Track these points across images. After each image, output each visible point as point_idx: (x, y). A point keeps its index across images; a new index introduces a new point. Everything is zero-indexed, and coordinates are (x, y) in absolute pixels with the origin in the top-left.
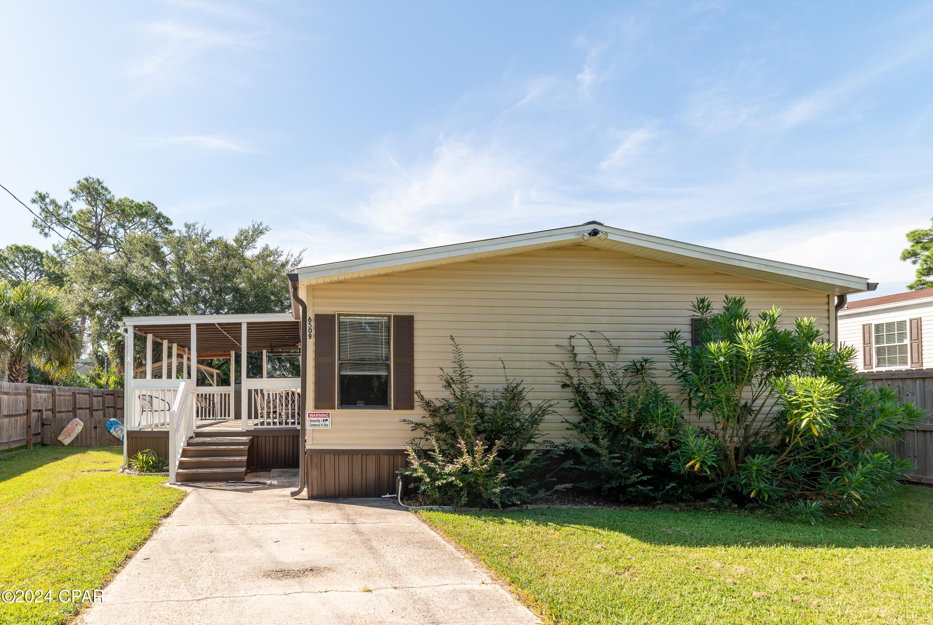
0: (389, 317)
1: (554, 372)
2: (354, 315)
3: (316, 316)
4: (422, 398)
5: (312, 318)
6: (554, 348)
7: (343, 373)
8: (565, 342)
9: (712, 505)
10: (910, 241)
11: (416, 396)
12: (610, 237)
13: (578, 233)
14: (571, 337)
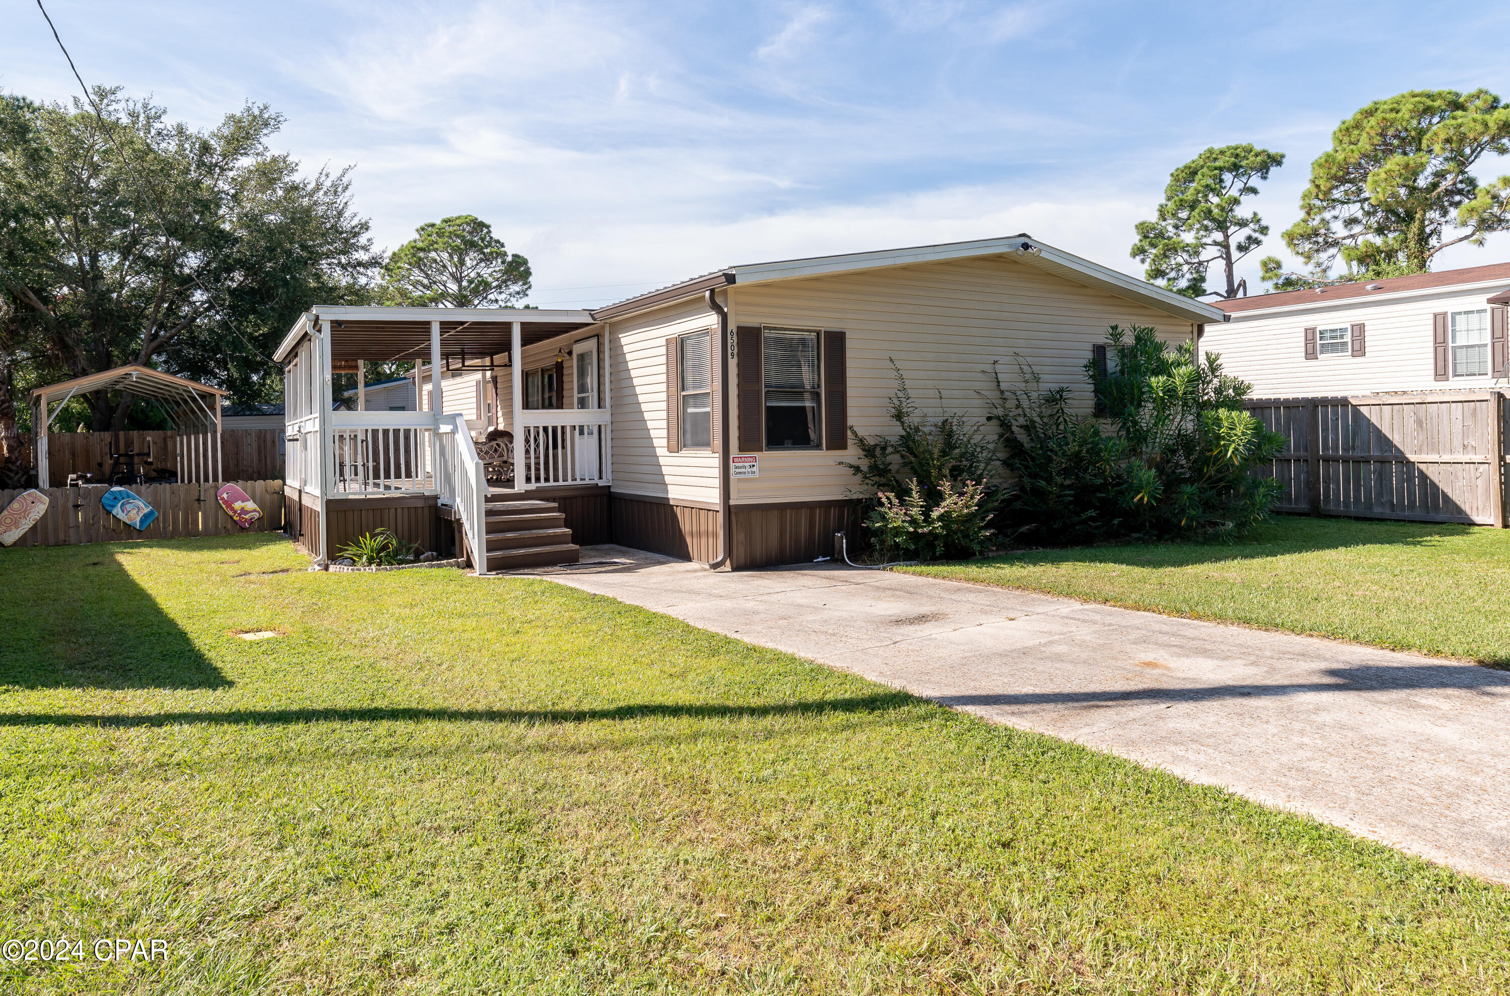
0: (818, 333)
1: (978, 402)
2: (781, 329)
3: (739, 328)
4: (855, 433)
5: (735, 331)
6: (980, 375)
7: (768, 404)
8: (989, 368)
9: (1139, 539)
10: (1138, 233)
11: (849, 433)
12: (1043, 255)
13: (1010, 246)
14: (995, 362)
